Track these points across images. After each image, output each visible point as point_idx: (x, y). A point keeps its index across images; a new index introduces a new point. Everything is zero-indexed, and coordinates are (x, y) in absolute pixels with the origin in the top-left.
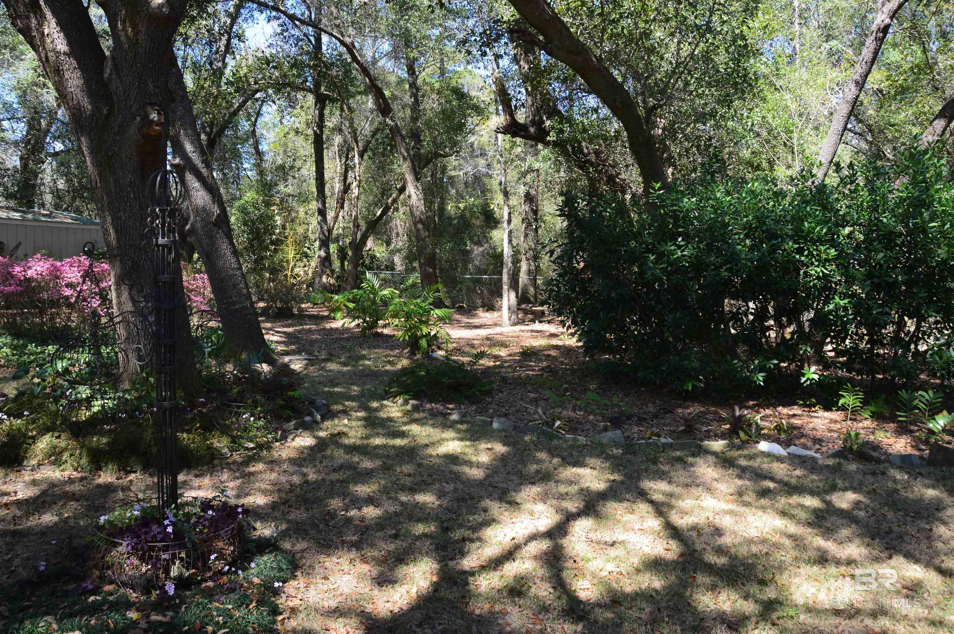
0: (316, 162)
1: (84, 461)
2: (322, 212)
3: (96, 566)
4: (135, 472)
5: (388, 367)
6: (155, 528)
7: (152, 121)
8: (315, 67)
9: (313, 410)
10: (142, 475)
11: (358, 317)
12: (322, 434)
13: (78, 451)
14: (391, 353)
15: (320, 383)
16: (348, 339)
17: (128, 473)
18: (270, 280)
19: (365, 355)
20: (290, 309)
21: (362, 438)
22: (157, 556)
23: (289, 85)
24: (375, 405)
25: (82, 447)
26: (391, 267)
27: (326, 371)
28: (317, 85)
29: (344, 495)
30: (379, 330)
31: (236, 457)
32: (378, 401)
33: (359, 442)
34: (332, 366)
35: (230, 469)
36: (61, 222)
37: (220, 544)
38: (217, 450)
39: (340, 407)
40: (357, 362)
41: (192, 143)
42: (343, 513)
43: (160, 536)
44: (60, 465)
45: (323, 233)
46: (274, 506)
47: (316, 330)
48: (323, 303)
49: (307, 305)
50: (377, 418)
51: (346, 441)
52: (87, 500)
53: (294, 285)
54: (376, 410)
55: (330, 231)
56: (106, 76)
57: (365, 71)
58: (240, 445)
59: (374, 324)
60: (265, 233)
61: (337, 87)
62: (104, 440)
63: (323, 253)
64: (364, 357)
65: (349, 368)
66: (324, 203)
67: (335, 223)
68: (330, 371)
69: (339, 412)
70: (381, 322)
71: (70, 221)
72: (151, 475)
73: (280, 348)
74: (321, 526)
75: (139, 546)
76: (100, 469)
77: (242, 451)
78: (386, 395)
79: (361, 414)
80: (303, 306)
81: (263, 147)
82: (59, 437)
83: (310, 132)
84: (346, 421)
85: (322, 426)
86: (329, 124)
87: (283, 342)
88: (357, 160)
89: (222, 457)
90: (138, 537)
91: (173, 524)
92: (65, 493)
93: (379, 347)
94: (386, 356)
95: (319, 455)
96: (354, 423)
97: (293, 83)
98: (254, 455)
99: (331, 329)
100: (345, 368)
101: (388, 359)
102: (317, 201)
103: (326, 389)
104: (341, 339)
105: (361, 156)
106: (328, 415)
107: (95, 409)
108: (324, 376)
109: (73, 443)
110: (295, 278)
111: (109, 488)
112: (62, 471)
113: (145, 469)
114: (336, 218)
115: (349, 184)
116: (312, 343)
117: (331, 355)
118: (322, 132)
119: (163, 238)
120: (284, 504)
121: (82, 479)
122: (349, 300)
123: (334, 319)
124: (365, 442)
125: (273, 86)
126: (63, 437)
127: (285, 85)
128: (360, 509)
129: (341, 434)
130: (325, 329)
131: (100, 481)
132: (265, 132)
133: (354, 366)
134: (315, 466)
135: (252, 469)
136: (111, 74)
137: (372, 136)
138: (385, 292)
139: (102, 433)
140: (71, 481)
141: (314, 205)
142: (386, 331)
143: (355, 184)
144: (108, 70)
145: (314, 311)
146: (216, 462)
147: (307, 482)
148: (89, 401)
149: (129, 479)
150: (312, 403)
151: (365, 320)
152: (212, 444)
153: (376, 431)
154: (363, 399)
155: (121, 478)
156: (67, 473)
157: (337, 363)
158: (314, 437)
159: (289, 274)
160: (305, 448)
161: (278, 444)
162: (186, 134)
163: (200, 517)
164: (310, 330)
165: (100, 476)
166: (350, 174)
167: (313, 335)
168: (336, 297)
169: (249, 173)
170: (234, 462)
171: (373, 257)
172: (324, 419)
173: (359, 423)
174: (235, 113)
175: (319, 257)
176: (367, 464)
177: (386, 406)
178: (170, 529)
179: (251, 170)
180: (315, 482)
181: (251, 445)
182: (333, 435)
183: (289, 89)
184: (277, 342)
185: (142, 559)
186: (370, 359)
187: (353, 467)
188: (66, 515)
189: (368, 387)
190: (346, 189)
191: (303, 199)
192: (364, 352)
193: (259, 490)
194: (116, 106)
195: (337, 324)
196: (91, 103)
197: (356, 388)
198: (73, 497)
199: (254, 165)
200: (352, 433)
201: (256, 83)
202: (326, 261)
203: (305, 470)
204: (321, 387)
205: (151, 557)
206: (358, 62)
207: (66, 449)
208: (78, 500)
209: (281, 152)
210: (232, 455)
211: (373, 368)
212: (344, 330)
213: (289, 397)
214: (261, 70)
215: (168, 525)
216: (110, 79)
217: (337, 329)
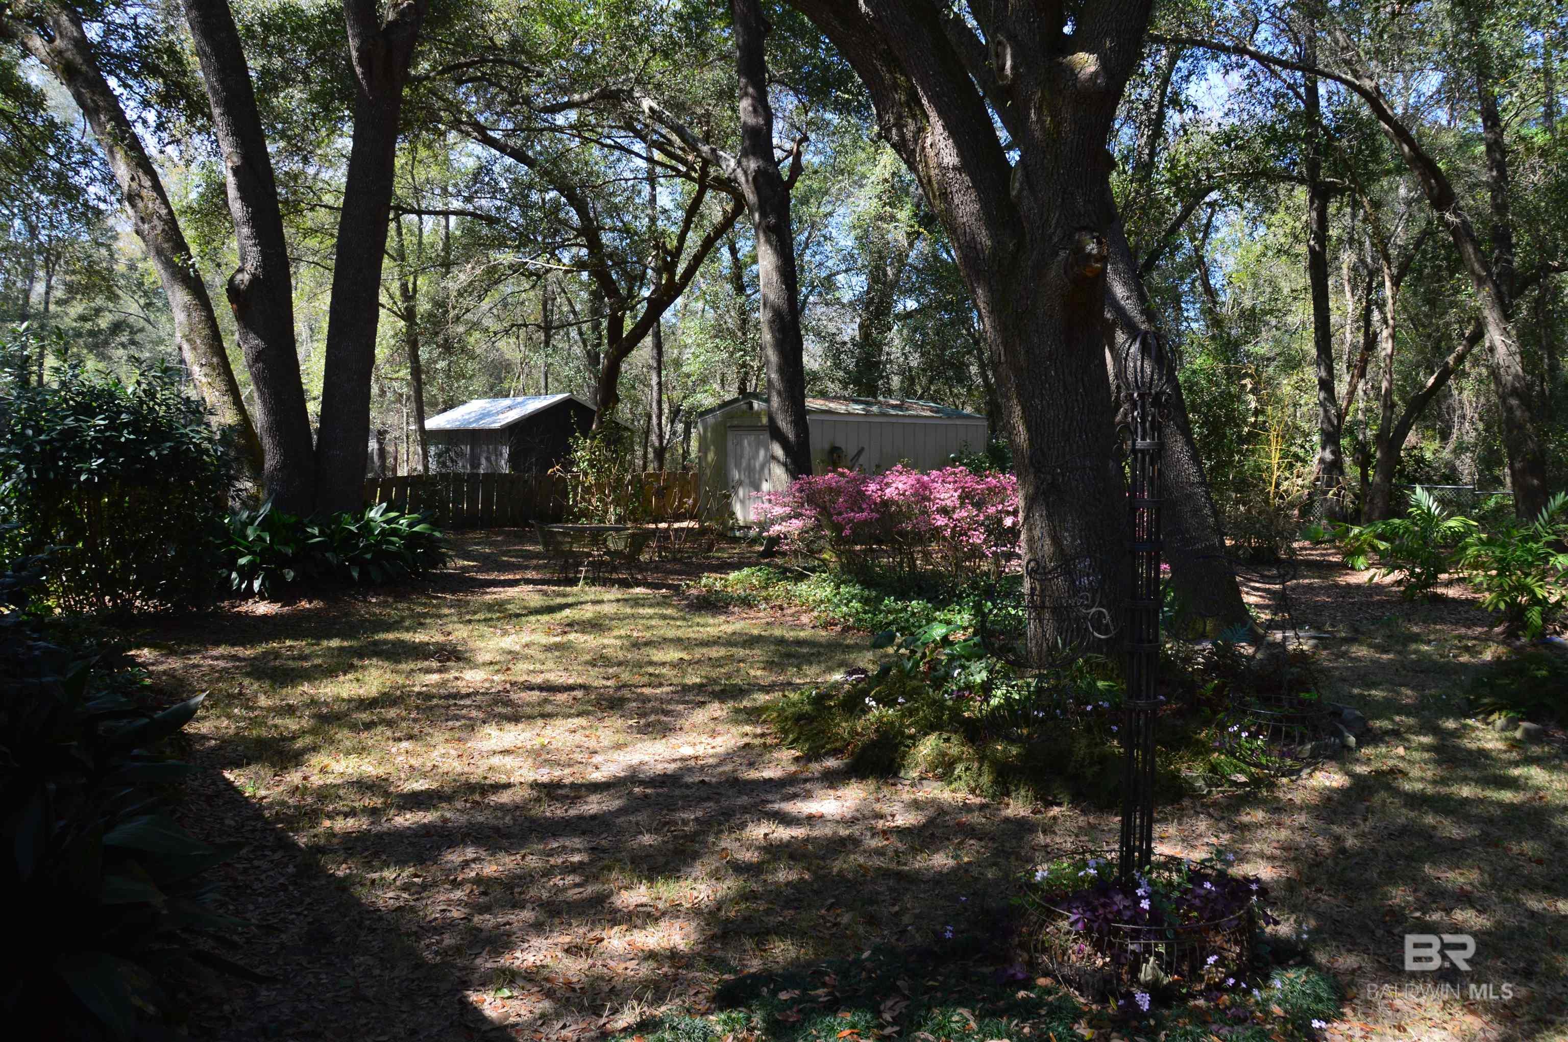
0: (1315, 299)
1: (986, 780)
2: (1326, 385)
3: (1023, 946)
4: (1060, 805)
5: (1465, 658)
6: (1120, 901)
7: (1090, 254)
8: (1308, 138)
9: (1341, 726)
10: (1070, 810)
11: (1400, 568)
12: (1361, 769)
13: (976, 765)
14: (1470, 632)
15: (1344, 680)
16: (1381, 604)
17: (1049, 804)
18: (1237, 502)
19: (1418, 635)
20: (1273, 550)
21: (1434, 782)
22: (1121, 944)
23: (1264, 173)
24: (1451, 724)
25: (981, 760)
26: (1451, 476)
27: (1352, 659)
28: (1314, 167)
29: (1415, 881)
30: (1440, 590)
31: (1217, 794)
32: (1456, 719)
33: (1430, 790)
34: (1361, 651)
35: (1210, 816)
36: (917, 416)
37: (1219, 940)
38: (1187, 782)
39: (1386, 724)
40: (1405, 645)
41: (1125, 284)
42: (1418, 914)
43: (1127, 914)
44: (951, 783)
45: (1330, 421)
46: (1290, 885)
47: (1321, 588)
48: (1331, 541)
49: (1301, 544)
50: (1458, 749)
51: (1407, 787)
52: (992, 839)
53: (1279, 508)
54: (1454, 734)
55: (1341, 416)
56: (1014, 193)
57: (1401, 132)
58: (1223, 776)
59: (1432, 580)
60: (1226, 424)
61: (1348, 168)
62: (1014, 751)
63: (1328, 455)
64: (1416, 638)
65: (1391, 656)
66: (1330, 370)
67: (1350, 403)
68: (1358, 659)
69: (1387, 732)
70: (1444, 576)
71: (928, 413)
72: (1084, 812)
73: (1265, 616)
74: (1379, 933)
75: (1095, 926)
76: (1008, 794)
77: (1226, 787)
78: (1470, 709)
79: (1426, 740)
80: (1295, 545)
81: (1216, 281)
82: (947, 740)
83: (1302, 249)
84: (1401, 751)
85: (1357, 755)
86: (1333, 232)
87: (1267, 607)
88: (1388, 291)
89: (1196, 796)
90: (1094, 910)
91: (1149, 896)
92: (961, 825)
93: (1443, 621)
94: (1460, 638)
95: (1361, 807)
96: (1416, 755)
97: (1273, 169)
98: (1248, 794)
99: (1348, 585)
100: (1384, 656)
101: (1465, 642)
102: (1318, 365)
103: (1356, 691)
104: (1369, 604)
105: (1396, 282)
106: (1369, 737)
107: (994, 702)
108: (1348, 668)
109: (968, 751)
110: (1282, 497)
111: (1022, 827)
112: (953, 791)
113: (1075, 802)
114: (1352, 393)
115: (1375, 335)
116: (1319, 609)
117: (1356, 631)
118: (1323, 247)
119: (1143, 439)
120: (1308, 885)
121: (982, 807)
122: (1381, 537)
123: (1353, 568)
124: (1444, 790)
125: (1238, 178)
126: (954, 740)
127: (1257, 175)
128: (1448, 911)
129: (1394, 772)
130: (1337, 586)
131: (1009, 812)
132: (1218, 257)
133: (1399, 653)
134: (1354, 825)
135: (1246, 819)
136: (1021, 190)
137: (1417, 245)
138: (1452, 523)
139: (1011, 740)
140: (967, 808)
141: (1311, 374)
142: (1452, 592)
143: (1385, 333)
144: (1017, 185)
145: (1315, 555)
146: (1186, 802)
147: (1343, 851)
148: (986, 689)
149: (1051, 814)
150: (1337, 714)
151: (1412, 573)
152: (1179, 770)
153: (1460, 772)
154: (1426, 713)
155: (1040, 812)
156: (959, 796)
157: (1370, 646)
158: (1347, 773)
159: (1272, 489)
160: (1331, 790)
161: (1285, 780)
162: (1115, 271)
163: (1186, 891)
164: (1310, 587)
165: (1008, 805)
166: (1376, 316)
167: (1317, 595)
168: (1356, 530)
169: (1194, 326)
170: (1215, 804)
171: (1420, 460)
172: (1360, 744)
173: (1426, 755)
174: (1174, 230)
175: (1322, 460)
176: (1452, 830)
177: (1474, 729)
178: (1145, 904)
179: (1197, 321)
180: (1359, 854)
181: (1242, 778)
182: (1379, 773)
183: (1263, 181)
184: (1257, 606)
185: (1098, 946)
186: (1429, 643)
187: (1427, 834)
188: (966, 859)
189: (1433, 691)
190: (1371, 342)
191: (1292, 363)
192: (1416, 629)
193: (1262, 856)
194: (1028, 237)
195: (1361, 578)
196: (991, 237)
197: (1409, 692)
198: (970, 831)
199: (1202, 312)
200: (1415, 772)
201: (1209, 177)
202: (1333, 468)
203: (1336, 829)
204: (1346, 688)
205: (1111, 945)
206: (1389, 120)
207: (959, 759)
208: (980, 839)
209: (1249, 287)
210: (1210, 792)
211: (1436, 657)
212: (1373, 589)
213: (1301, 702)
214: (1216, 154)
215: (1142, 897)
216: (1019, 196)
217: (1358, 586)
